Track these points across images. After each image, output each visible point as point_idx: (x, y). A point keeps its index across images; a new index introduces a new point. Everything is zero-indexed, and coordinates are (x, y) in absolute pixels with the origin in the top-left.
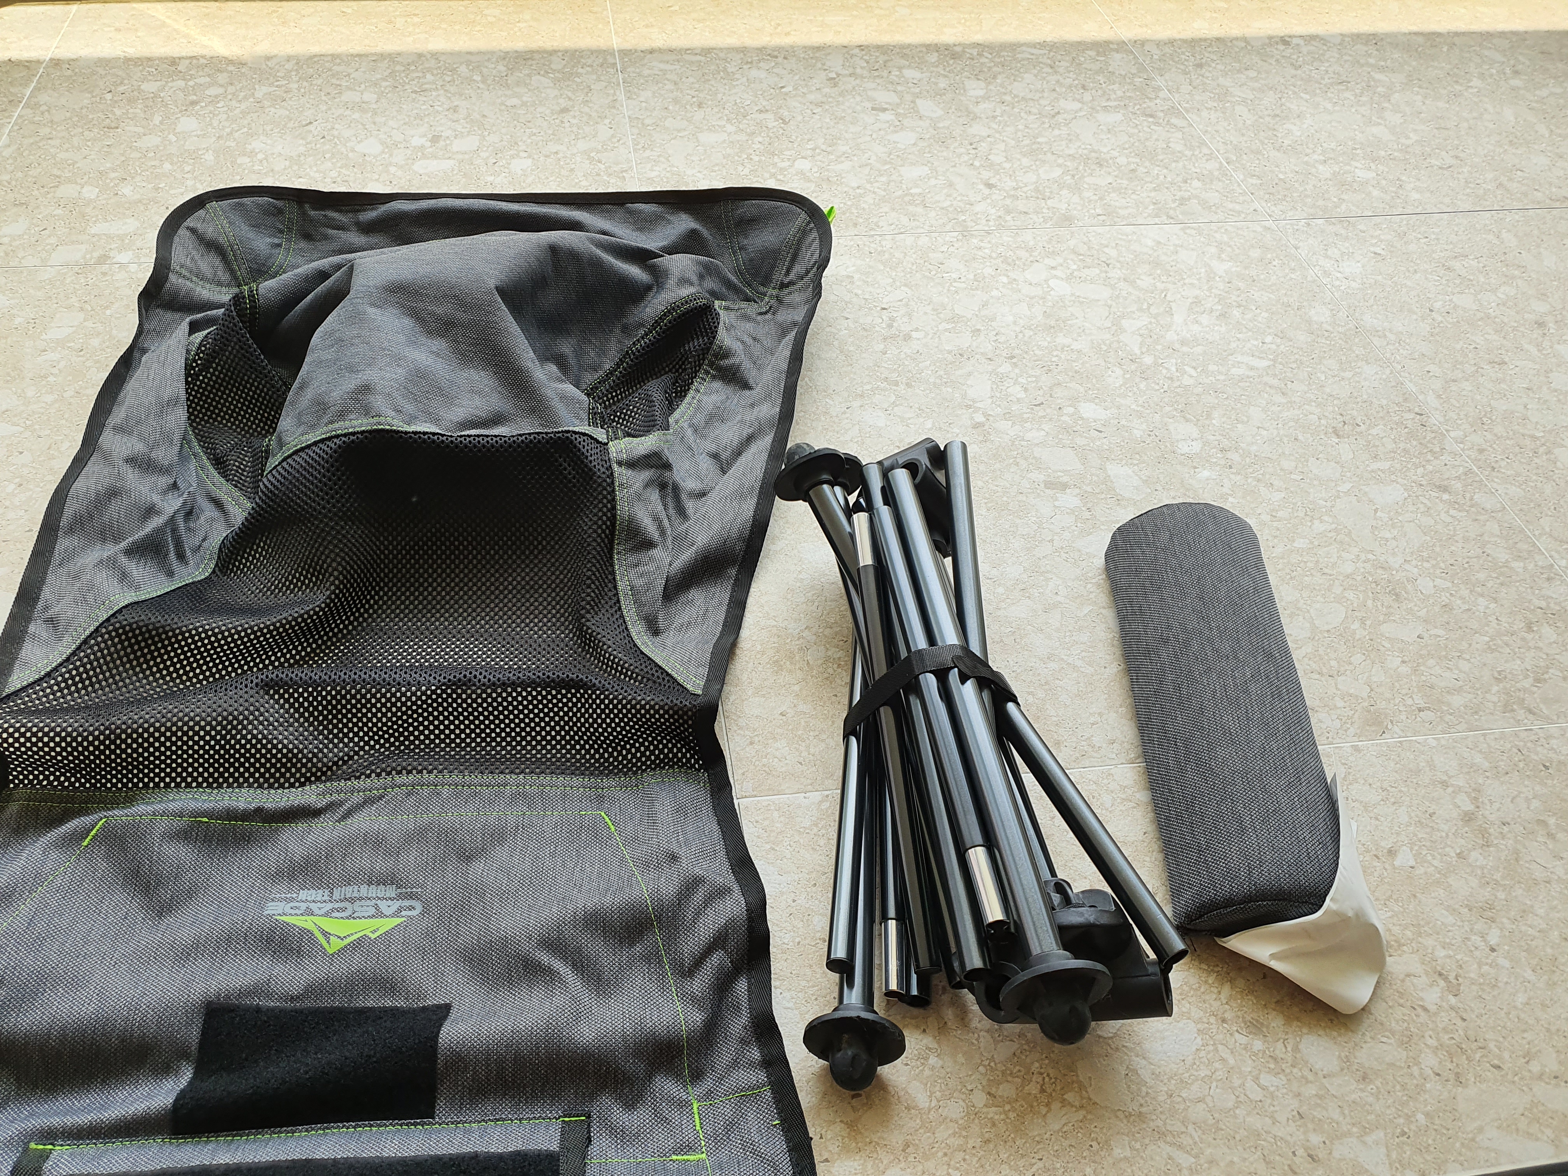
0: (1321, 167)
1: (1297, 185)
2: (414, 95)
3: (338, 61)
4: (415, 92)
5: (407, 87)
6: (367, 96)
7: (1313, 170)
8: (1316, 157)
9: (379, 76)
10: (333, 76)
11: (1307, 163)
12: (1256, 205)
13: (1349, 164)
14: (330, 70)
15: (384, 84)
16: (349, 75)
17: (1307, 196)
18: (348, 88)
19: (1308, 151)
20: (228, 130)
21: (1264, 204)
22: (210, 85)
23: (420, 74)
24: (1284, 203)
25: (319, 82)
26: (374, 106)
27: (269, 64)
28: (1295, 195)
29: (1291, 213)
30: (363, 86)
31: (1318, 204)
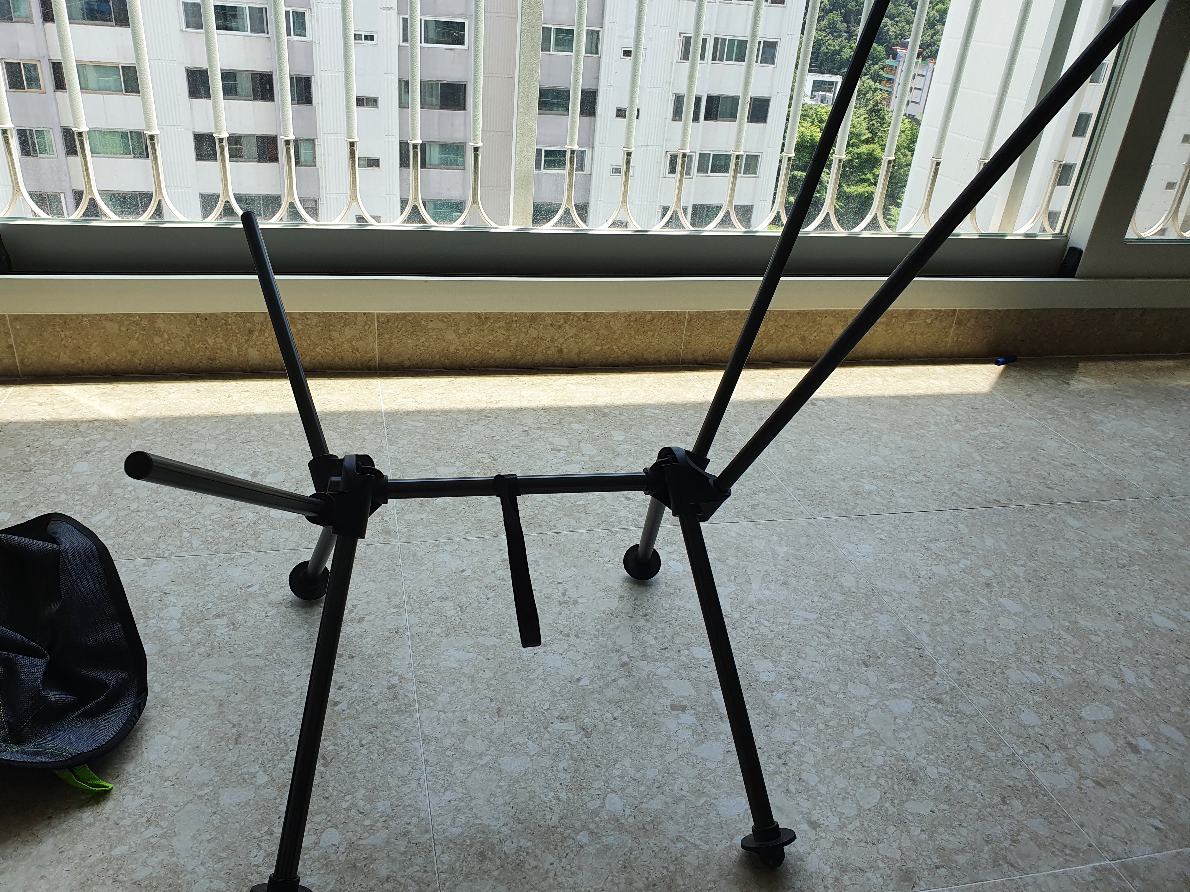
0: (842, 483)
1: (827, 495)
2: (242, 445)
3: (191, 422)
4: (243, 443)
5: (238, 439)
6: (208, 446)
7: (837, 485)
8: (838, 476)
9: (218, 432)
10: (187, 433)
11: (833, 480)
12: (802, 508)
13: (859, 481)
14: (185, 428)
15: (222, 437)
16: (198, 432)
17: (834, 502)
18: (197, 441)
19: (832, 473)
20: (109, 471)
21: (807, 507)
22: (100, 440)
23: (247, 431)
24: (820, 506)
25: (176, 436)
26: (214, 452)
27: (143, 425)
28: (826, 501)
29: (824, 513)
30: (207, 439)
31: (841, 507)
